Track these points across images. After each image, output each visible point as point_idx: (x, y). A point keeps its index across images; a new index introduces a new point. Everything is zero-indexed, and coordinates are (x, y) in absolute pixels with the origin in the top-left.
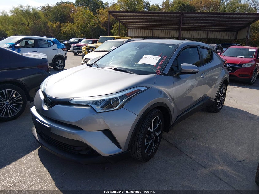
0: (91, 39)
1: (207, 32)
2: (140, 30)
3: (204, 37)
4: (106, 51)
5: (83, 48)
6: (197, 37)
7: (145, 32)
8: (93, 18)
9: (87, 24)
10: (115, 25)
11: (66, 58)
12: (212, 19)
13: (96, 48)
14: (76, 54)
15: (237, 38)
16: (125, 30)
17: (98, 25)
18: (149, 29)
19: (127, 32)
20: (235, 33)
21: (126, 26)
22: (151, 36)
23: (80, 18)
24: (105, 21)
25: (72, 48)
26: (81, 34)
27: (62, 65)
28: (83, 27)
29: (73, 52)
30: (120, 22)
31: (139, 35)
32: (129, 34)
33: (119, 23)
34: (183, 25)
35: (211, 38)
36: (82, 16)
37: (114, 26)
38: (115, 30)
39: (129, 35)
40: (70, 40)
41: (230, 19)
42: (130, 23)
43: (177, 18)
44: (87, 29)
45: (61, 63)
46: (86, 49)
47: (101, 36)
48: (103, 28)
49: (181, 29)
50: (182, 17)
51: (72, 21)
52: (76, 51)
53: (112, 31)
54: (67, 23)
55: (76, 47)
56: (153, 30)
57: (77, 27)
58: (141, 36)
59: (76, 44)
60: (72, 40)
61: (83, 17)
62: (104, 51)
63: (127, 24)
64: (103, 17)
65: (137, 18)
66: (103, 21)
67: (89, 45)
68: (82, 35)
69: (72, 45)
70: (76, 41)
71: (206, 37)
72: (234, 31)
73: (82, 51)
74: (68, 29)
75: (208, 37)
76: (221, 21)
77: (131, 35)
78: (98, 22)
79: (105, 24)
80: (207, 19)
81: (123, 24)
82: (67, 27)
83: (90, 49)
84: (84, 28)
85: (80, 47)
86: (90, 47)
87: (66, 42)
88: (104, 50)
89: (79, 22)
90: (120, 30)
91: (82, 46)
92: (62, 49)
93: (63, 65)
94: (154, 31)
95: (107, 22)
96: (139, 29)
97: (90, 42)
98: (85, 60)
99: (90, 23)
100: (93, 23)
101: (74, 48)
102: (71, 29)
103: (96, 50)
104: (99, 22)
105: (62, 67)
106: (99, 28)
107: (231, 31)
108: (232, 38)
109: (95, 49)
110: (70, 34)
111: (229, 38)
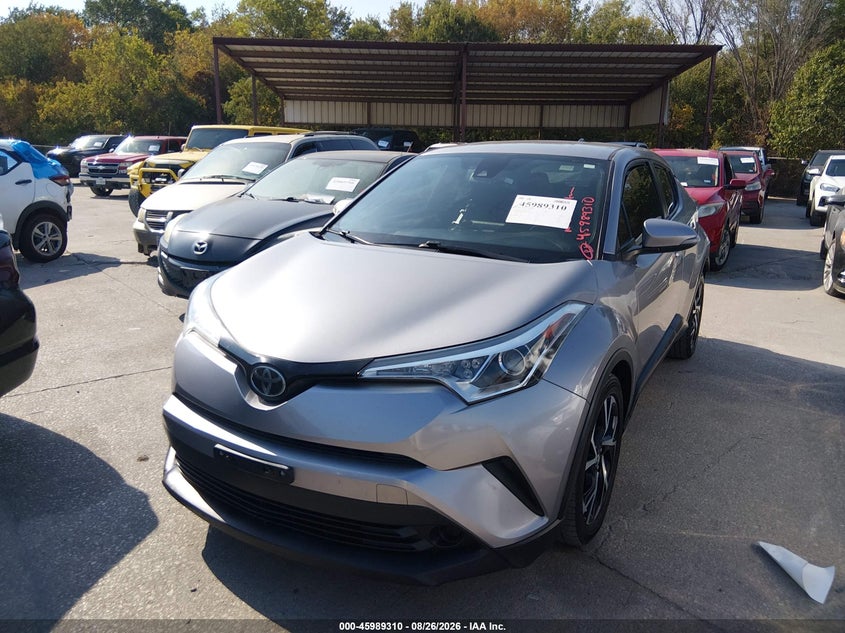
0: (155, 138)
1: (538, 107)
2: (325, 103)
3: (531, 125)
4: (225, 180)
5: (133, 170)
6: (511, 124)
7: (345, 111)
8: (154, 65)
9: (134, 86)
10: (237, 86)
11: (71, 213)
12: (556, 65)
13: (187, 170)
14: (102, 193)
15: (630, 125)
16: (274, 104)
17: (175, 87)
18: (356, 100)
19: (282, 110)
20: (623, 109)
21: (276, 91)
22: (366, 122)
23: (105, 65)
24: (200, 73)
25: (84, 171)
26: (114, 120)
27: (57, 242)
28: (120, 97)
29: (90, 184)
30: (256, 75)
31: (325, 121)
32: (289, 118)
33: (251, 78)
34: (469, 87)
35: (552, 125)
36: (113, 58)
37: (234, 90)
38: (238, 104)
39: (290, 121)
40: (72, 141)
41: (611, 65)
42: (292, 80)
43: (447, 64)
44: (136, 102)
45: (53, 231)
46: (145, 175)
47: (194, 127)
48: (193, 97)
49: (464, 98)
50: (464, 60)
51: (77, 75)
52: (100, 181)
53: (228, 106)
54: (58, 83)
55: (101, 167)
56: (369, 103)
57: (98, 94)
58: (332, 121)
59: (97, 158)
60: (81, 143)
61: (118, 61)
62: (220, 180)
63: (282, 84)
64: (191, 59)
65: (314, 61)
66: (191, 74)
67: (154, 159)
68: (119, 123)
69: (84, 162)
70: (98, 144)
71: (537, 125)
72: (620, 103)
73: (129, 180)
74: (64, 105)
75: (545, 124)
76: (583, 70)
77: (297, 121)
78: (173, 77)
79: (202, 82)
80: (551, 65)
81: (268, 84)
82: (60, 98)
83: (158, 175)
84: (124, 99)
85: (116, 168)
86: (158, 166)
87: (58, 151)
88: (219, 177)
89: (102, 78)
90: (254, 102)
91: (122, 165)
92: (53, 179)
93: (60, 238)
94: (374, 105)
95: (208, 76)
96: (321, 99)
97: (152, 148)
98: (146, 216)
99: (145, 82)
100: (154, 82)
101: (93, 172)
102: (75, 103)
103: (188, 177)
104: (179, 76)
105: (56, 246)
106: (182, 98)
107: (612, 103)
108: (614, 125)
109: (183, 173)
110: (71, 123)
111: (607, 125)
